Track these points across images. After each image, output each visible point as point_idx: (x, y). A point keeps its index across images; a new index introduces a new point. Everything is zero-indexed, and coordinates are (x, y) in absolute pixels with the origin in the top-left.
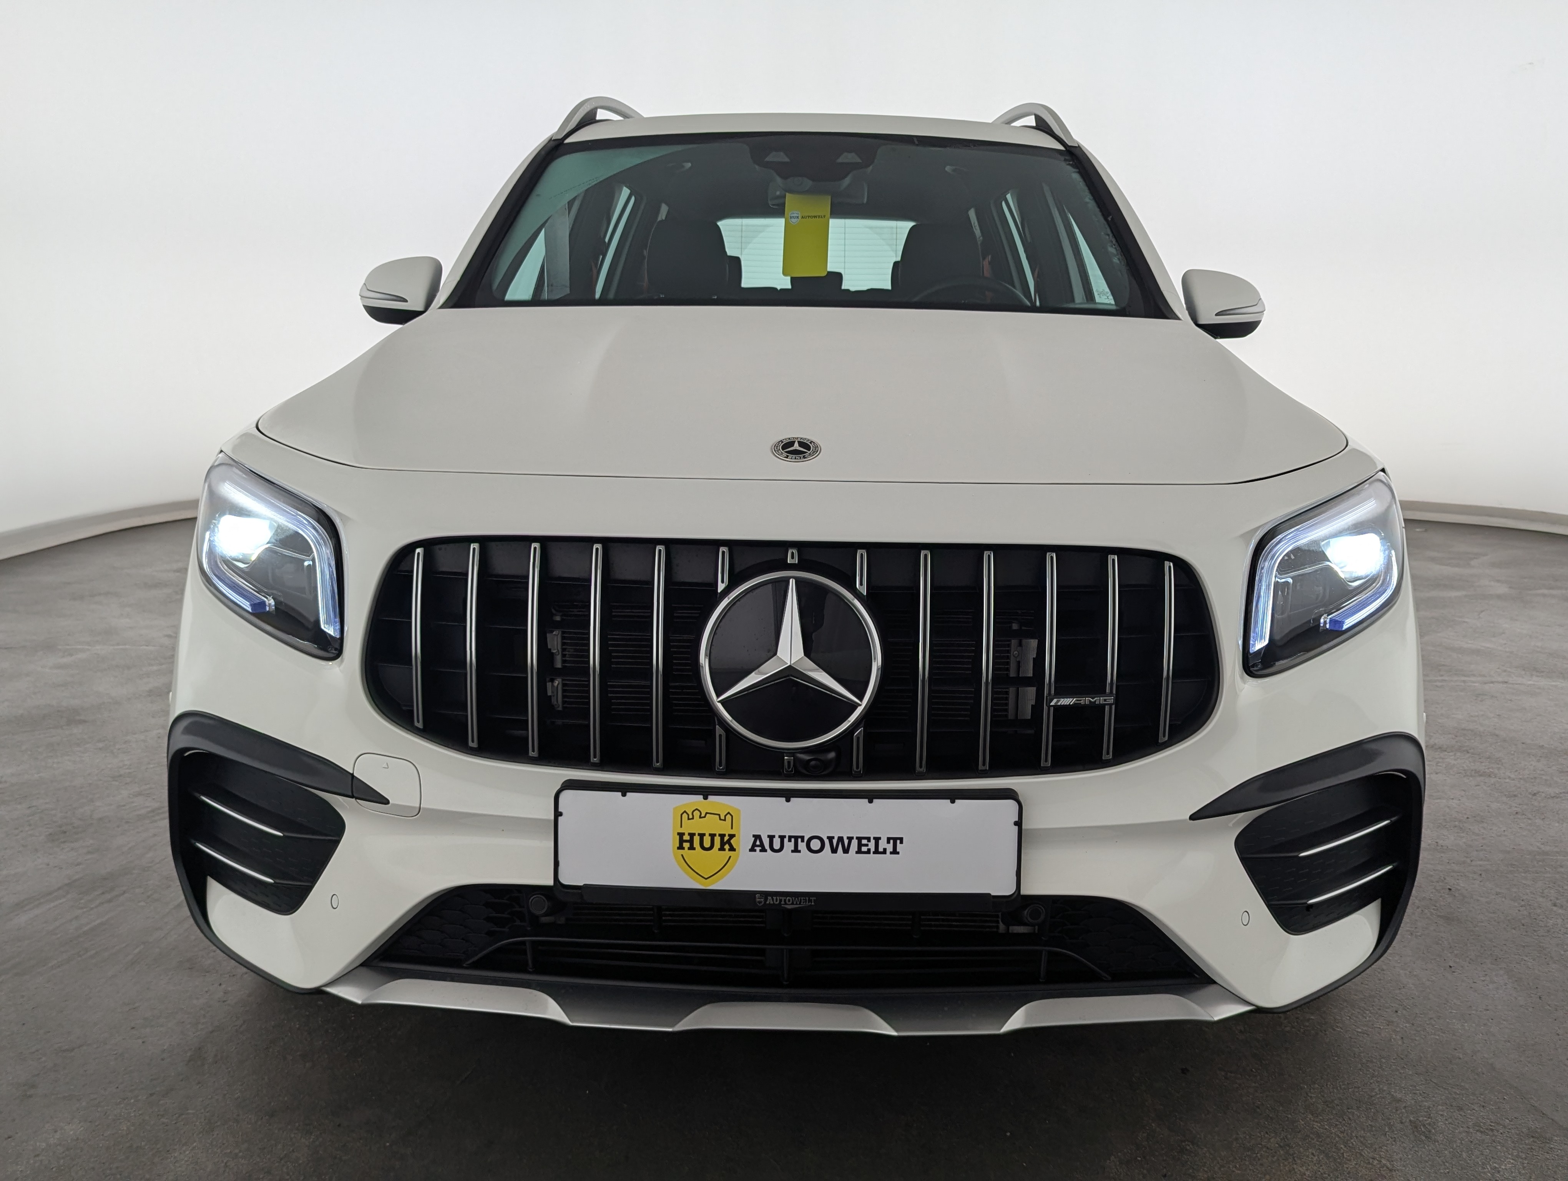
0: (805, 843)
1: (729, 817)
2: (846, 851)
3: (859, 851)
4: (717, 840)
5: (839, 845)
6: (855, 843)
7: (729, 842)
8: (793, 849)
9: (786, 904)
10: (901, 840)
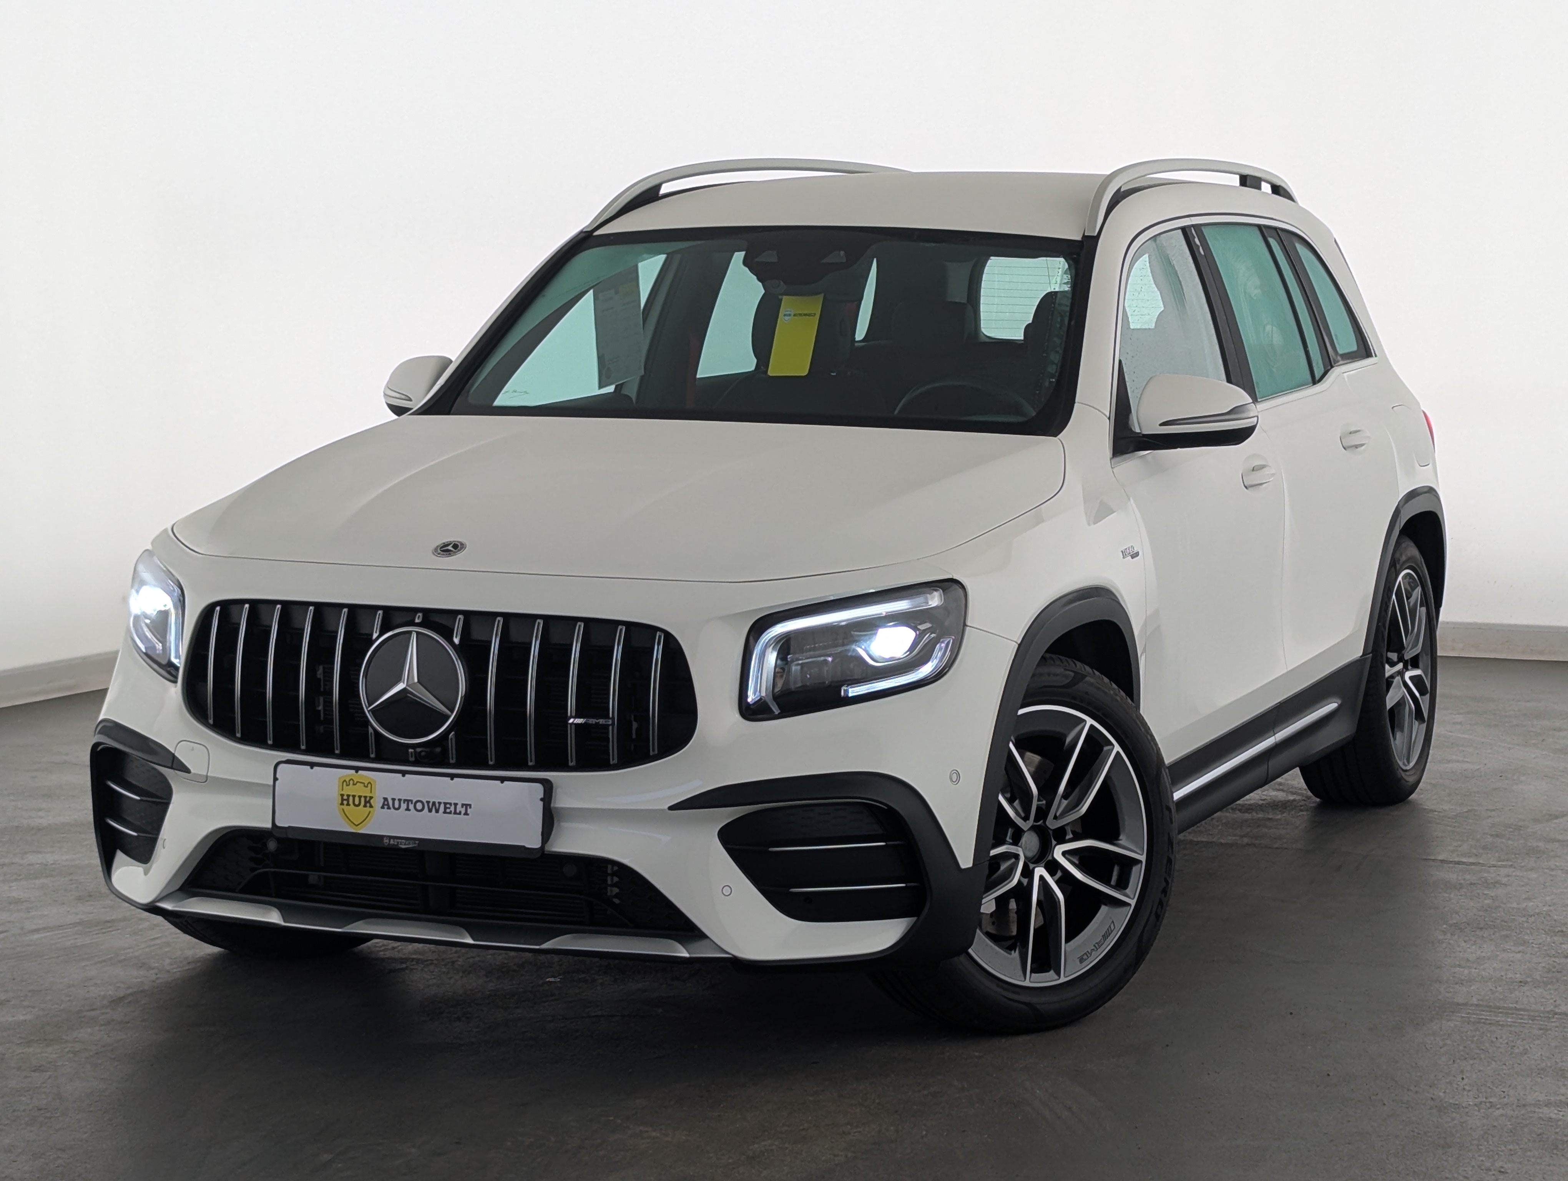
0: (413, 805)
1: (369, 785)
2: (437, 811)
3: (445, 812)
4: (363, 799)
5: (433, 807)
6: (442, 806)
7: (369, 802)
8: (406, 808)
9: (401, 844)
10: (470, 805)
